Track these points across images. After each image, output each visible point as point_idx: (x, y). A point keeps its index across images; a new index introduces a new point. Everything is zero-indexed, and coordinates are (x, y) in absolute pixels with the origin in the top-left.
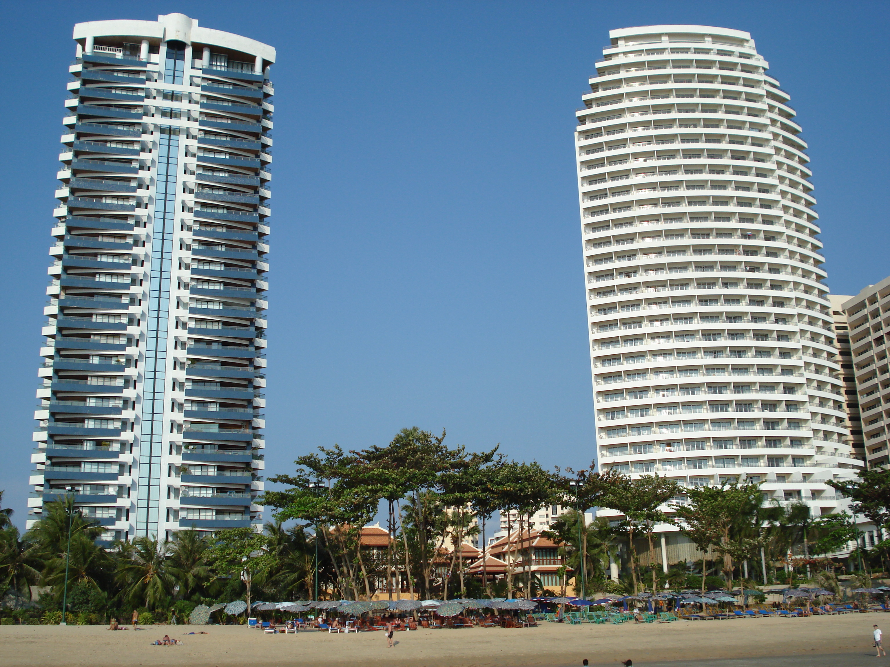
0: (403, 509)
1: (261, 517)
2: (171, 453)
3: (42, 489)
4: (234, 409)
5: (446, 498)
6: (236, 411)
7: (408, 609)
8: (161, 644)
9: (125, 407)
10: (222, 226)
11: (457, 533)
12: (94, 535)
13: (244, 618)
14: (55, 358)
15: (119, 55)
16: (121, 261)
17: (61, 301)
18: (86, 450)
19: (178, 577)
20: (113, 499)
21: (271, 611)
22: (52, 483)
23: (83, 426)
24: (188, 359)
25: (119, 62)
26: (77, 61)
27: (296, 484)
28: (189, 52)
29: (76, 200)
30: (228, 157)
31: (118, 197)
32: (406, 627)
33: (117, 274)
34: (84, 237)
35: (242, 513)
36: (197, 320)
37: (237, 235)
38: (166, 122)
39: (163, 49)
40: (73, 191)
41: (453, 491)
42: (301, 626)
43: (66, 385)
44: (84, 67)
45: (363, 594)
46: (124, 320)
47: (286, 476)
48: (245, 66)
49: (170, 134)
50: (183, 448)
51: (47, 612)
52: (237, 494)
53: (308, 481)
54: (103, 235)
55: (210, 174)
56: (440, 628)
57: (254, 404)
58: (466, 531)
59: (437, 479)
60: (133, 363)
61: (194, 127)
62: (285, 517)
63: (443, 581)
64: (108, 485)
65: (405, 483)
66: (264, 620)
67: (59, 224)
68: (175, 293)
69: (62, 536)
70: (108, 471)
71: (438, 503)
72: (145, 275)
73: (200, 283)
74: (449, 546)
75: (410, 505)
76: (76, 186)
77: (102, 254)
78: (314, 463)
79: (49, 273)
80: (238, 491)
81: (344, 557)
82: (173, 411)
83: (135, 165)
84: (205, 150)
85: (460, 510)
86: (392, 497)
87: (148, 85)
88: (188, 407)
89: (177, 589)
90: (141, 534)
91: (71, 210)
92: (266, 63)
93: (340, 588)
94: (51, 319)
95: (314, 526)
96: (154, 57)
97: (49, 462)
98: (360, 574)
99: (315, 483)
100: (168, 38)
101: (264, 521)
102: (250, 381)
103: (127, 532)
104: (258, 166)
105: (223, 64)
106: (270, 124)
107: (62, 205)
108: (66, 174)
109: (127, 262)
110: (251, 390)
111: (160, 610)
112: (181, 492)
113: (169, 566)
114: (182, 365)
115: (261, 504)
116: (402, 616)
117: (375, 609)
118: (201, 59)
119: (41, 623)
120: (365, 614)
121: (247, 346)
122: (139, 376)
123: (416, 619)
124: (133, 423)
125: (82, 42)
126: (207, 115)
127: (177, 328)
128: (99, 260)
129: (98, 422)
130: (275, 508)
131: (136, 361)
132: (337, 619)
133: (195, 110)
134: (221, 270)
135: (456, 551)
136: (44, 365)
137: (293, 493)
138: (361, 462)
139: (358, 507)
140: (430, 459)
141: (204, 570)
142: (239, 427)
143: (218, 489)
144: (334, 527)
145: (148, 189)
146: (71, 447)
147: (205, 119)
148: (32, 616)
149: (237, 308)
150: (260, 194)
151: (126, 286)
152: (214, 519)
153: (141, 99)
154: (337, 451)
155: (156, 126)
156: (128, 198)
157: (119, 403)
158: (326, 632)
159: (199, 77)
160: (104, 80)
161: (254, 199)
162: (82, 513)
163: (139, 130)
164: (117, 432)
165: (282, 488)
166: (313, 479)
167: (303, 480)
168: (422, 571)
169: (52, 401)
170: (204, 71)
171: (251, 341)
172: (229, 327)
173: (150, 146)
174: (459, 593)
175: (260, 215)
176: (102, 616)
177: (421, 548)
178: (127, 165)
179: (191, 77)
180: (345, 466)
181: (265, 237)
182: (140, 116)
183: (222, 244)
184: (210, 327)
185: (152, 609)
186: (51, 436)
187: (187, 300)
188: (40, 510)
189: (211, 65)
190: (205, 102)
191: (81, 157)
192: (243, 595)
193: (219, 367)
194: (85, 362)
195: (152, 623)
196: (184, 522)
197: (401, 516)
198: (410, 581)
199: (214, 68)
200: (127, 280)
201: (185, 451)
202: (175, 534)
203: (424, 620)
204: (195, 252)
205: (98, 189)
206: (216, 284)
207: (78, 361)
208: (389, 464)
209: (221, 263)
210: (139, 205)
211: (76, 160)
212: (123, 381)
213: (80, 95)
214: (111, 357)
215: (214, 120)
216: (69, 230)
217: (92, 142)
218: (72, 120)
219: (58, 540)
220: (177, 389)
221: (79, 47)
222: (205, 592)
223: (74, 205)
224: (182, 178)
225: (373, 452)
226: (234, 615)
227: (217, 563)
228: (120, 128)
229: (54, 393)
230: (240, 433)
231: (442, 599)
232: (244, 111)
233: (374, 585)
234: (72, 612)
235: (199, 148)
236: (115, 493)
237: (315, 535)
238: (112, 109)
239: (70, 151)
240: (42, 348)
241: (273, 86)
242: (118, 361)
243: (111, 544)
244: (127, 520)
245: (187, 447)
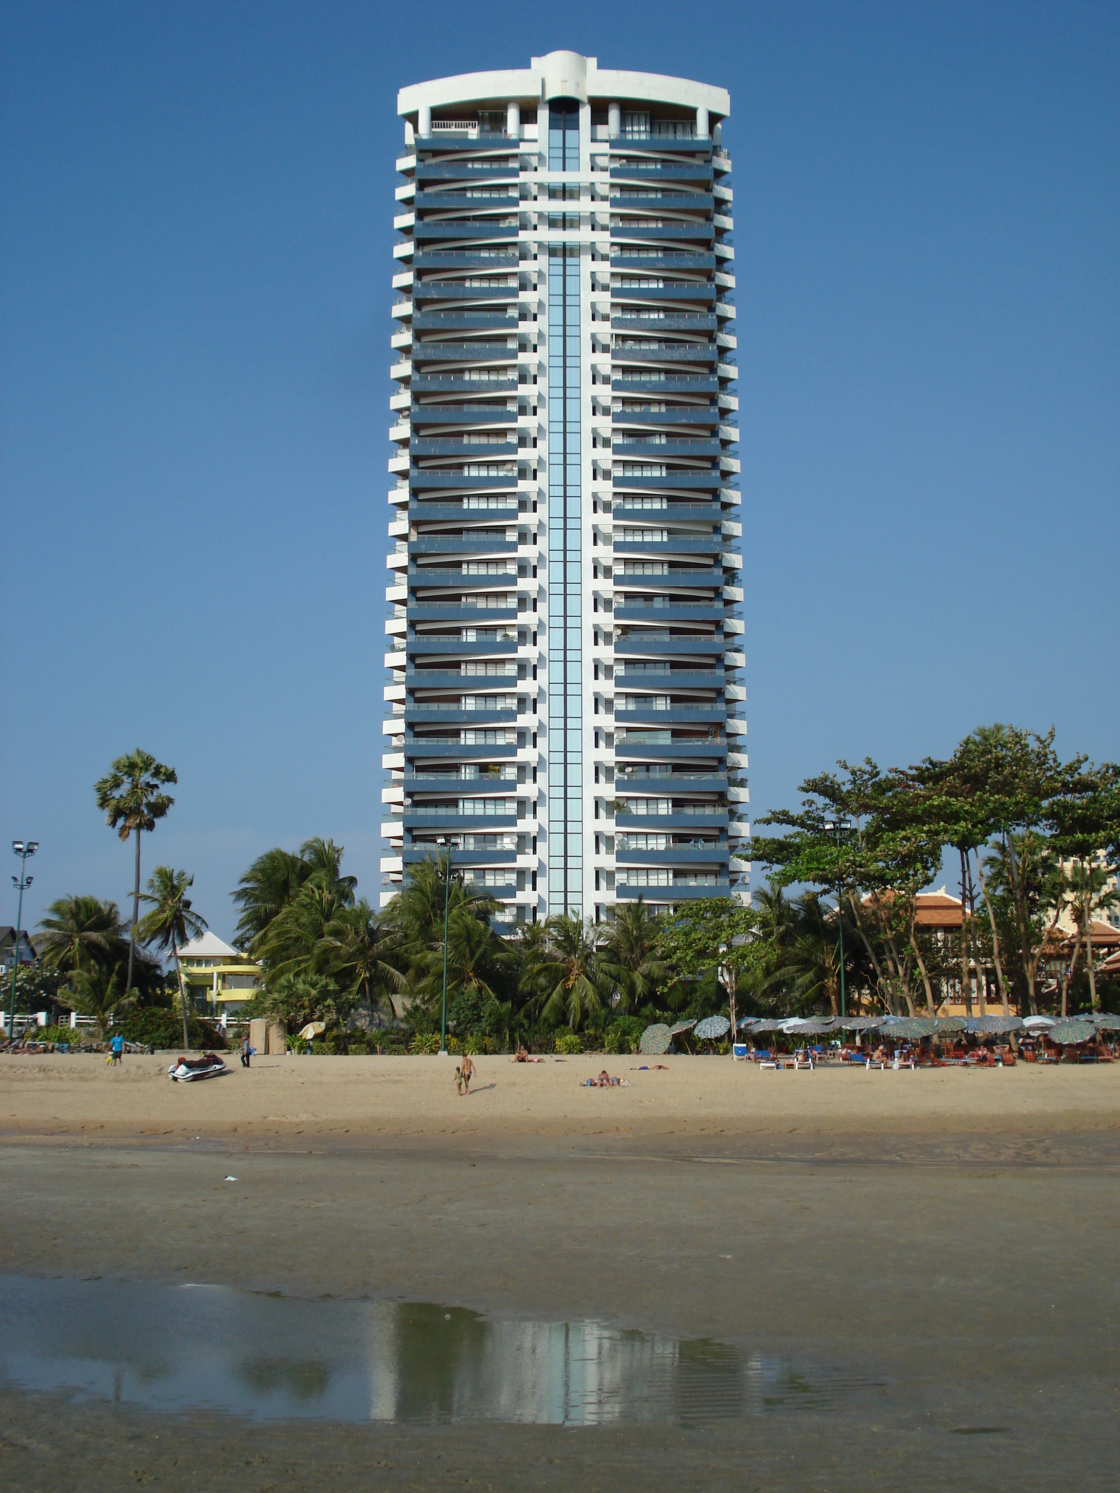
0: (986, 864)
1: (747, 881)
2: (597, 780)
3: (400, 843)
4: (695, 705)
5: (1058, 843)
6: (697, 708)
7: (1000, 1031)
8: (595, 1085)
9: (521, 709)
10: (659, 402)
11: (1082, 903)
12: (484, 915)
13: (725, 1044)
14: (408, 637)
15: (473, 133)
16: (501, 474)
17: (411, 545)
18: (465, 780)
19: (617, 979)
20: (510, 856)
21: (770, 1032)
22: (415, 833)
23: (459, 741)
24: (617, 626)
25: (474, 146)
26: (407, 151)
27: (803, 825)
28: (585, 114)
29: (423, 379)
30: (661, 285)
31: (489, 370)
32: (997, 1060)
33: (496, 496)
34: (440, 439)
35: (716, 874)
36: (627, 561)
37: (684, 416)
38: (557, 236)
39: (543, 115)
40: (418, 366)
41: (1070, 831)
42: (820, 1058)
43: (428, 678)
44: (419, 160)
45: (921, 1005)
46: (512, 569)
47: (785, 813)
48: (679, 127)
49: (564, 256)
50: (616, 771)
51: (417, 1034)
52: (706, 844)
53: (822, 820)
54: (470, 433)
55: (634, 316)
56: (1056, 1062)
57: (728, 696)
58: (1097, 900)
59: (1044, 811)
60: (530, 638)
61: (603, 240)
62: (786, 879)
63: (1059, 984)
64: (502, 834)
65: (988, 819)
66: (759, 1047)
67: (400, 421)
68: (590, 519)
69: (435, 915)
70: (500, 811)
71: (1045, 853)
72: (540, 493)
73: (629, 500)
74: (1068, 926)
75: (999, 857)
76: (421, 357)
77: (469, 464)
78: (830, 791)
79: (391, 501)
80: (708, 839)
81: (888, 944)
82: (596, 712)
83: (513, 313)
84: (624, 277)
85: (1086, 865)
86: (965, 844)
87: (524, 177)
88: (620, 704)
89: (617, 997)
90: (558, 910)
91: (416, 397)
92: (714, 118)
93: (883, 996)
94: (398, 575)
95: (834, 893)
96: (530, 131)
97: (409, 801)
98: (916, 972)
99: (834, 823)
100: (551, 94)
101: (754, 887)
102: (719, 658)
103: (535, 909)
104: (713, 296)
105: (643, 128)
106: (727, 222)
107: (402, 390)
108: (403, 338)
109: (510, 474)
110: (720, 672)
111: (591, 1031)
112: (616, 842)
113: (602, 961)
114: (608, 636)
115: (747, 859)
116: (990, 1042)
117: (944, 1031)
118: (606, 123)
119: (409, 1051)
120: (927, 1039)
121: (710, 599)
122: (541, 658)
123: (1014, 1048)
124: (535, 735)
125: (413, 118)
126: (623, 217)
127: (595, 576)
128: (466, 474)
129: (481, 735)
130: (768, 865)
131: (535, 634)
132: (881, 1047)
133: (603, 209)
134: (661, 477)
135: (1081, 933)
136: (393, 649)
137: (798, 840)
138: (909, 786)
139: (907, 861)
140: (1028, 776)
141: (659, 967)
142: (705, 734)
143: (675, 836)
144: (870, 895)
145: (535, 351)
146: (442, 777)
147: (621, 225)
148: (393, 1042)
149: (692, 538)
150: (719, 343)
151: (512, 514)
152: (671, 884)
153: (514, 202)
154: (868, 768)
155: (540, 245)
156: (504, 369)
157: (512, 704)
158: (861, 1068)
159: (606, 155)
160: (453, 177)
161: (709, 352)
162: (463, 878)
163: (514, 255)
164: (511, 750)
165: (780, 832)
166: (830, 816)
167: (814, 819)
168: (1022, 967)
169: (408, 704)
170: (613, 144)
171: (717, 591)
172: (681, 570)
173: (534, 279)
174: (1087, 1005)
175: (720, 378)
176: (503, 1040)
177: (1018, 928)
178: (499, 315)
179: (593, 156)
180: (883, 794)
181: (731, 416)
182: (514, 232)
183: (660, 434)
184: (648, 572)
185: (579, 1030)
186: (410, 760)
187: (610, 530)
188: (399, 877)
189: (623, 131)
190: (618, 195)
191: (426, 309)
192: (723, 1005)
193: (666, 638)
194: (456, 640)
195: (581, 1052)
196: (623, 891)
197: (982, 875)
198: (1002, 984)
199: (629, 137)
200: (513, 504)
201: (620, 775)
202: (611, 910)
203: (1027, 1049)
204: (617, 449)
205: (457, 358)
206: (655, 500)
207: (444, 638)
208: (956, 788)
209: (661, 465)
210: (523, 379)
211: (418, 315)
212: (516, 667)
213: (415, 206)
214: (496, 630)
215: (634, 225)
216: (416, 428)
217: (442, 283)
218: (406, 249)
219: (429, 923)
220: (601, 676)
221: (409, 127)
222: (660, 1002)
223: (421, 387)
224: (589, 327)
225: (927, 769)
226: (710, 1039)
227: (679, 954)
228: (484, 254)
229: (411, 691)
230: (707, 743)
231: (1059, 1015)
232: (683, 204)
233: (941, 991)
234: (456, 1035)
235: (613, 275)
236: (512, 847)
237: (837, 909)
238: (470, 224)
239: (409, 300)
240: (387, 622)
241: (729, 156)
242: (506, 636)
243: (510, 928)
244: (534, 889)
245: (622, 770)
